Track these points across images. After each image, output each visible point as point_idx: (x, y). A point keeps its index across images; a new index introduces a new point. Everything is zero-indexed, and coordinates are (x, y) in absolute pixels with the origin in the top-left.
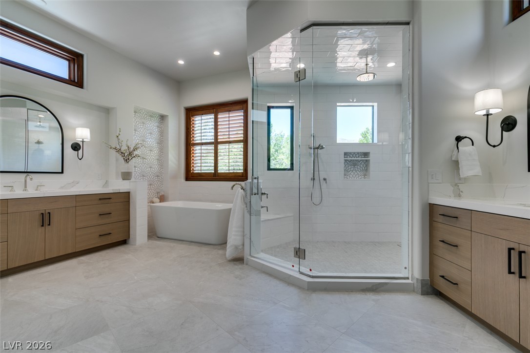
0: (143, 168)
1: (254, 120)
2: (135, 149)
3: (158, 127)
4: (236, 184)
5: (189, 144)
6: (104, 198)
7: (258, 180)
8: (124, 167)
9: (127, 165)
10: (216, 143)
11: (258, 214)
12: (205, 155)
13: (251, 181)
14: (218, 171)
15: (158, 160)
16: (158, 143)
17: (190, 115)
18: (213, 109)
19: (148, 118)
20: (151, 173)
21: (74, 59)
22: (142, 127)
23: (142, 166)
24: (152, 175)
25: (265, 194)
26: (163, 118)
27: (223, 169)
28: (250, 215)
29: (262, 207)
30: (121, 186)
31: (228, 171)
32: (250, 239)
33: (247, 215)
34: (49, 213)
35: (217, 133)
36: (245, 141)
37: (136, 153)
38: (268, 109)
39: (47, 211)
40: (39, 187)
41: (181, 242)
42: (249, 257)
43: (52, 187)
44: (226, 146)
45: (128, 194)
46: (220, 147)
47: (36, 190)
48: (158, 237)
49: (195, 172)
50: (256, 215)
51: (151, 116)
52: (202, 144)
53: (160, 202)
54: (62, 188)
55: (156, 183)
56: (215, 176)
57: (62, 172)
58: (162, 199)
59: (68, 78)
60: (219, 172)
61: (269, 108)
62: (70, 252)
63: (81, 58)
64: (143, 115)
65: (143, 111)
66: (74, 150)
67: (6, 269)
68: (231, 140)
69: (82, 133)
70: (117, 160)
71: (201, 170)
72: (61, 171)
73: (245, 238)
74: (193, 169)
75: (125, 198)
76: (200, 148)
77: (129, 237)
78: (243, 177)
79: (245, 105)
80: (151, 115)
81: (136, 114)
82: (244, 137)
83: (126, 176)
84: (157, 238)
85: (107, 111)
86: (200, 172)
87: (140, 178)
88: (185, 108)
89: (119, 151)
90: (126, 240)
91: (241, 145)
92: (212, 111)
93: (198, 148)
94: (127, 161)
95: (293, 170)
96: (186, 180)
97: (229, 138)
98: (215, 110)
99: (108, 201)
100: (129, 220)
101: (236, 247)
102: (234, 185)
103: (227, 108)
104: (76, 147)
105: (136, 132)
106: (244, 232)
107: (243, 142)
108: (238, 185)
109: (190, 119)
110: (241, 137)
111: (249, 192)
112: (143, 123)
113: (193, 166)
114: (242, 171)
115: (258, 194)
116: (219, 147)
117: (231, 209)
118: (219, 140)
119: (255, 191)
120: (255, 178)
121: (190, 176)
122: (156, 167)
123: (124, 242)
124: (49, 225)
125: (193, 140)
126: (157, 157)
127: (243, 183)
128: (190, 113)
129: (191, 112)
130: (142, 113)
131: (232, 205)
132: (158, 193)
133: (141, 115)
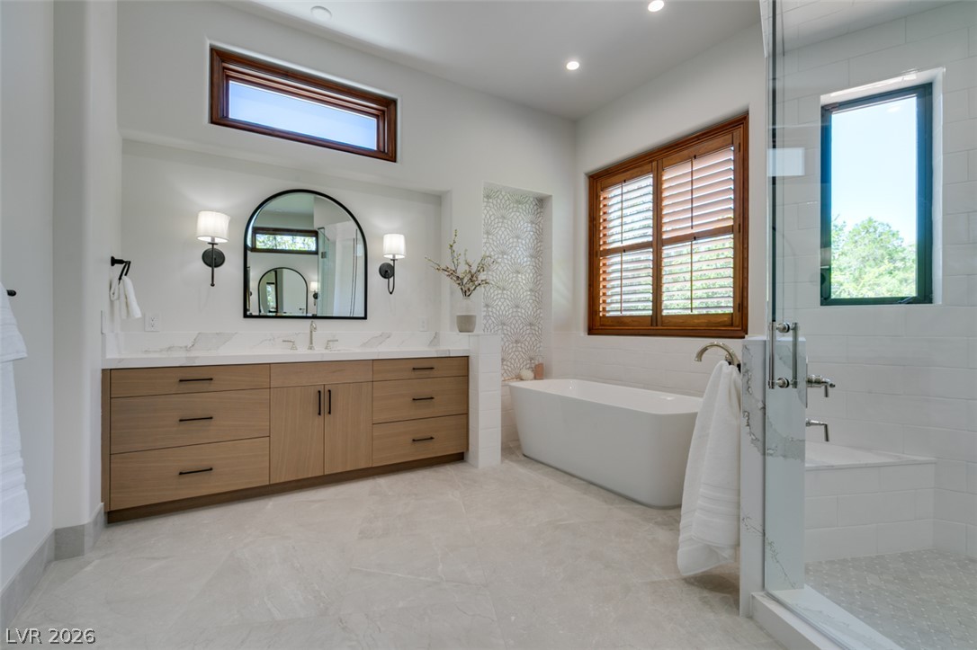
0: (502, 308)
1: (777, 175)
2: (482, 268)
3: (532, 222)
4: (712, 346)
5: (595, 253)
6: (422, 367)
7: (795, 337)
8: (463, 306)
9: (466, 302)
10: (658, 243)
11: (795, 450)
12: (630, 274)
13: (765, 337)
14: (661, 311)
15: (531, 290)
16: (532, 256)
17: (599, 188)
18: (651, 162)
19: (512, 205)
20: (517, 318)
21: (383, 111)
22: (500, 224)
23: (500, 303)
24: (519, 322)
25: (819, 382)
26: (541, 202)
27: (675, 305)
28: (764, 454)
29: (809, 424)
30: (455, 344)
31: (689, 312)
32: (764, 534)
33: (752, 454)
34: (330, 391)
35: (661, 218)
36: (740, 229)
37: (482, 276)
38: (822, 116)
39: (327, 388)
40: (331, 343)
41: (567, 478)
42: (759, 596)
43: (348, 344)
44: (684, 248)
45: (464, 361)
46: (668, 251)
47: (326, 348)
48: (525, 456)
49: (607, 315)
50: (785, 456)
51: (518, 202)
52: (624, 250)
53: (535, 378)
54: (364, 345)
55: (528, 339)
56: (657, 325)
57: (365, 318)
58: (540, 372)
59: (375, 149)
60: (665, 313)
61: (827, 111)
62: (363, 465)
63: (392, 106)
64: (503, 201)
65: (503, 193)
66: (385, 277)
67: (268, 483)
68: (695, 230)
69: (393, 245)
70: (452, 293)
71: (621, 311)
72: (363, 315)
73: (742, 526)
74: (604, 309)
75: (460, 368)
76: (619, 259)
77: (468, 449)
78: (732, 325)
79: (738, 133)
80: (518, 199)
81: (490, 200)
82: (734, 219)
83: (466, 324)
84: (523, 458)
85: (437, 200)
86: (618, 314)
87: (496, 328)
88: (586, 174)
89: (452, 274)
90: (463, 453)
91: (728, 242)
92: (648, 167)
93: (616, 259)
94: (467, 293)
95: (930, 301)
96: (589, 334)
97: (692, 227)
98: (654, 164)
99: (427, 372)
100: (467, 414)
101: (711, 550)
102: (705, 349)
103: (686, 152)
104: (387, 271)
105: (490, 237)
106: (738, 505)
107: (733, 232)
108: (718, 349)
109: (598, 197)
110: (727, 218)
111: (757, 375)
112: (503, 217)
113: (604, 302)
114: (731, 310)
115: (795, 384)
116: (665, 252)
117: (695, 414)
118: (665, 237)
119: (784, 372)
120: (786, 329)
121: (598, 324)
122: (528, 305)
123: (460, 457)
124: (330, 413)
125: (605, 243)
126: (531, 286)
127: (734, 345)
128: (599, 184)
129: (600, 181)
130: (501, 197)
131: (701, 400)
132: (531, 359)
133: (499, 201)
